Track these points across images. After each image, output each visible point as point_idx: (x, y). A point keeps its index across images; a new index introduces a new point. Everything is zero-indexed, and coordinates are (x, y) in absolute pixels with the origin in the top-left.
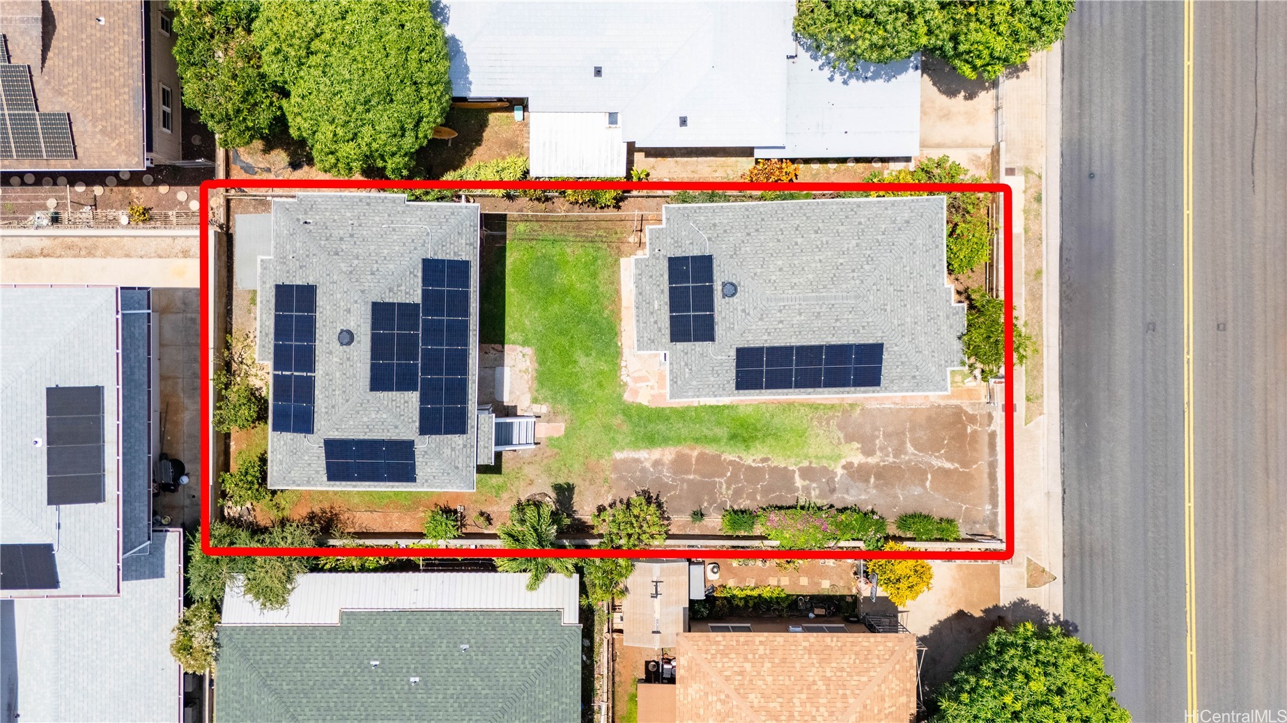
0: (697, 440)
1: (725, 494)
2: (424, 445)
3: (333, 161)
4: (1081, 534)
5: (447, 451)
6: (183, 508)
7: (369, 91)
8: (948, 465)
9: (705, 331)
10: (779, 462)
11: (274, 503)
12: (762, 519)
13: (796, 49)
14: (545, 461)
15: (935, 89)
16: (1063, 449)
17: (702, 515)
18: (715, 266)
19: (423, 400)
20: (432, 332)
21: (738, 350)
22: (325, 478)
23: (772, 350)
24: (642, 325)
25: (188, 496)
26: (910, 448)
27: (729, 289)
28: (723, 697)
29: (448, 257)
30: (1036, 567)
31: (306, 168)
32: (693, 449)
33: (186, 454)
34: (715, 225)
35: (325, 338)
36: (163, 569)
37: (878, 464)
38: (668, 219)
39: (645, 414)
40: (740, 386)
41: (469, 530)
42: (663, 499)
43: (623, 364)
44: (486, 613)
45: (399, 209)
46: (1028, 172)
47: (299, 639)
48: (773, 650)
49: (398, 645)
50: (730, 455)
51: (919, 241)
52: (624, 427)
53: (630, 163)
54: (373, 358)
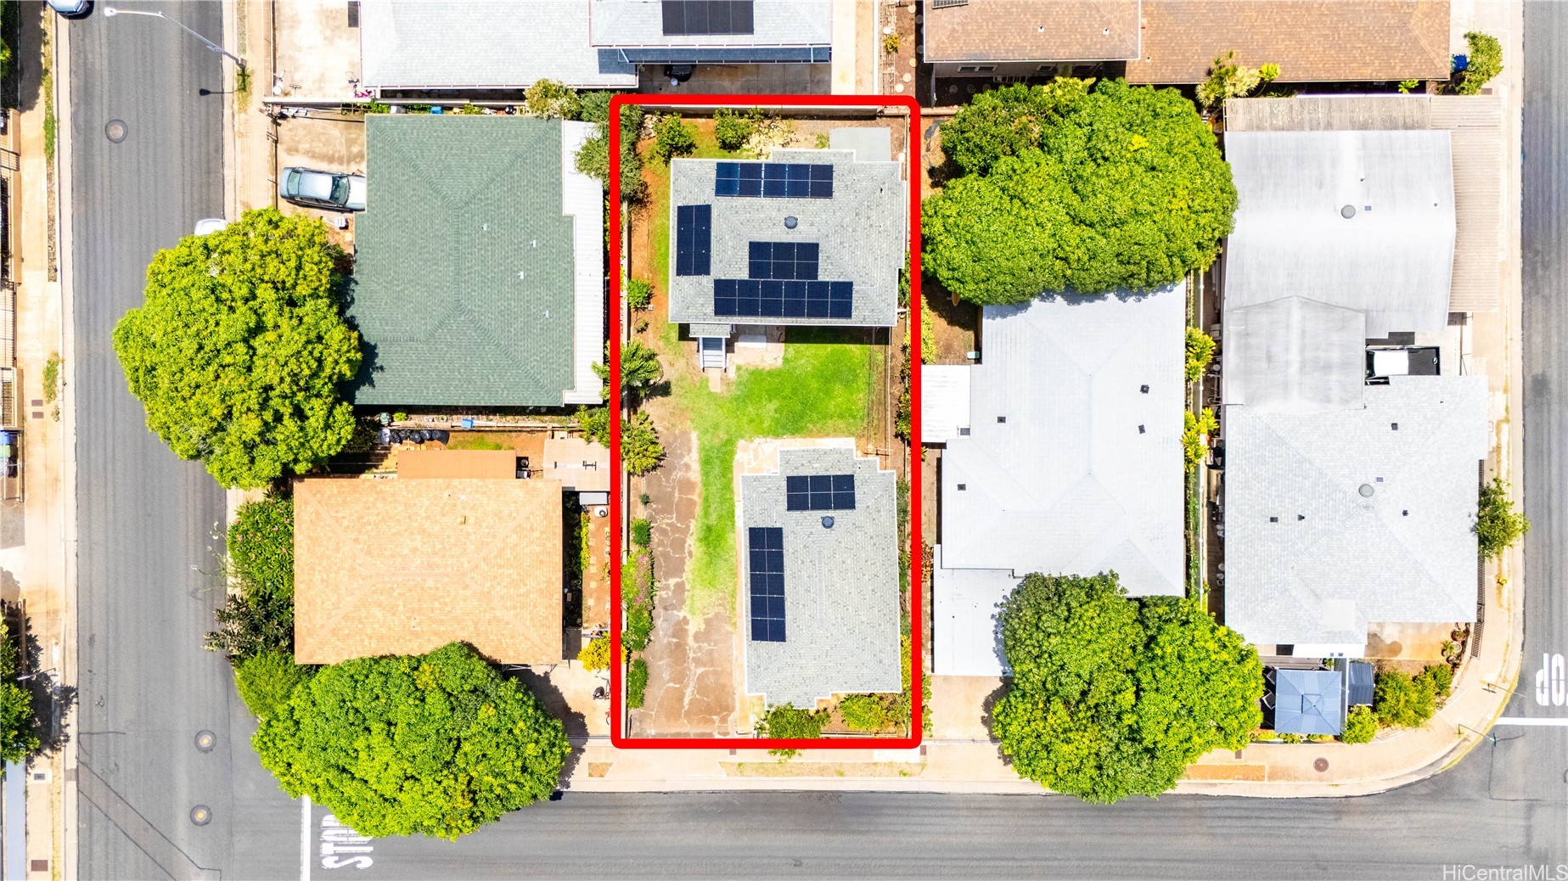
0: (706, 499)
1: (663, 522)
2: (706, 283)
3: (930, 213)
4: (632, 807)
5: (701, 301)
6: (651, 80)
7: (981, 245)
8: (686, 701)
9: (795, 504)
10: (689, 565)
11: (655, 154)
12: (643, 552)
13: (1019, 577)
14: (689, 376)
15: (990, 692)
16: (700, 792)
17: (646, 503)
18: (847, 511)
19: (742, 282)
20: (795, 289)
21: (780, 529)
22: (680, 205)
23: (780, 556)
24: (801, 454)
25: (661, 85)
26: (700, 670)
27: (828, 522)
28: (514, 515)
29: (854, 301)
30: (605, 770)
31: (930, 181)
32: (699, 496)
33: (696, 84)
34: (879, 511)
35: (791, 205)
36: (606, 72)
37: (686, 644)
38: (884, 475)
39: (728, 458)
40: (752, 530)
41: (634, 315)
42: (658, 471)
43: (769, 440)
44: (572, 331)
45: (893, 263)
46: (923, 766)
47: (553, 183)
48: (549, 554)
49: (548, 261)
50: (695, 526)
51: (865, 671)
52: (717, 441)
53: (933, 446)
54: (775, 244)
